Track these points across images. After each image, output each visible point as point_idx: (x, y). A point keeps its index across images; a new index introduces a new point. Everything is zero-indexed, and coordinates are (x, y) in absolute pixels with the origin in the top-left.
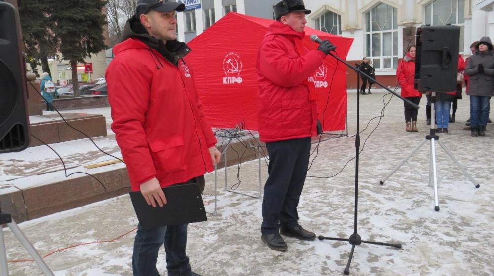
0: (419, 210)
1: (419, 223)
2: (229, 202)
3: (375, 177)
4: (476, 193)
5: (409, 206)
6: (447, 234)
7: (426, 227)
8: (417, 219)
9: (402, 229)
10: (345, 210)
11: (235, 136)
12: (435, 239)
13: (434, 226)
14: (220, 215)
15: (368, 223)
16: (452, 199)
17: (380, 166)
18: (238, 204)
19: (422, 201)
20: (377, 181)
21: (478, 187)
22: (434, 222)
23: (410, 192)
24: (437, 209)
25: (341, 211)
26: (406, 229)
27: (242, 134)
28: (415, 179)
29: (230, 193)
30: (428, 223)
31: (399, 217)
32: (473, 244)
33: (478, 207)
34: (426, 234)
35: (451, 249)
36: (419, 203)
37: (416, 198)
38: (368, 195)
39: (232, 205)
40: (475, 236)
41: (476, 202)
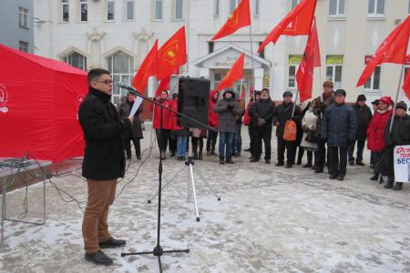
0: (185, 221)
1: (189, 232)
2: (13, 232)
3: (142, 197)
4: (220, 205)
5: (176, 219)
6: (211, 239)
7: (195, 235)
8: (186, 229)
9: (178, 239)
10: (127, 228)
11: (22, 165)
12: (204, 244)
13: (200, 234)
14: (7, 246)
15: (150, 237)
16: (205, 211)
17: (142, 188)
18: (23, 232)
19: (185, 214)
20: (145, 200)
21: (219, 199)
22: (199, 230)
23: (173, 207)
24: (198, 220)
25: (123, 229)
26: (181, 239)
27: (29, 164)
28: (173, 196)
29: (10, 222)
30: (195, 232)
31: (172, 229)
32: (231, 244)
33: (224, 215)
34: (197, 241)
35: (219, 251)
36: (183, 216)
37: (180, 212)
38: (142, 213)
39: (17, 234)
40: (231, 238)
41: (222, 212)
